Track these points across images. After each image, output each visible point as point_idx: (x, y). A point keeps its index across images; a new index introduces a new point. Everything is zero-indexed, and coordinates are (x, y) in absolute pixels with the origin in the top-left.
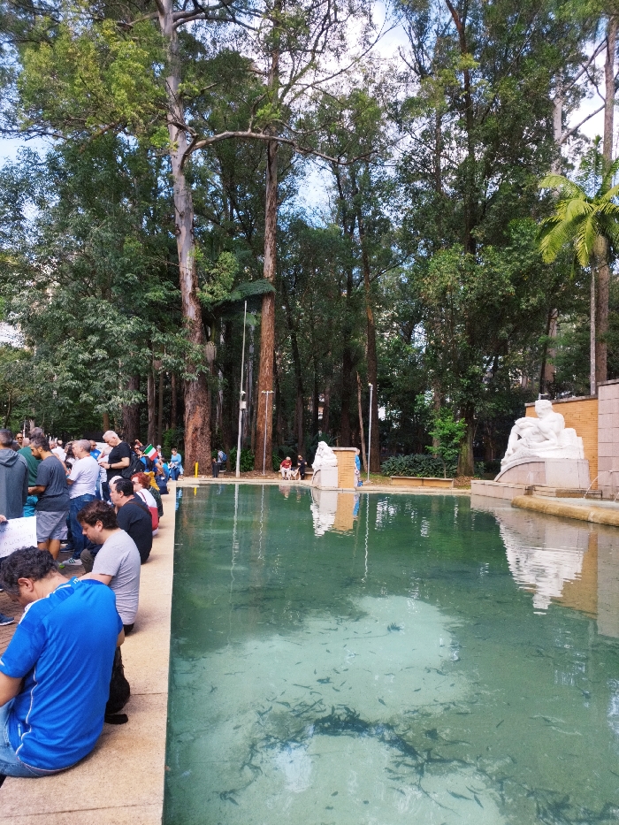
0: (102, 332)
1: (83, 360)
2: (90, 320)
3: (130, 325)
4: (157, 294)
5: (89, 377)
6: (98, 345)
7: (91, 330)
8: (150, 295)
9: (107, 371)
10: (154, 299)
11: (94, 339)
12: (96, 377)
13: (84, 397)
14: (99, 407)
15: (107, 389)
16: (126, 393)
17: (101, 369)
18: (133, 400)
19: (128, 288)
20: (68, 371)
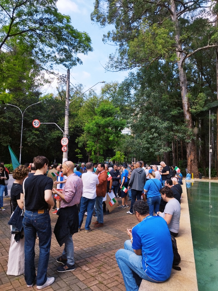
0: (156, 128)
1: (150, 137)
2: (152, 124)
3: (166, 124)
4: (174, 112)
5: (152, 143)
6: (155, 132)
7: (152, 127)
8: (172, 113)
9: (158, 141)
10: (174, 114)
11: (153, 130)
13: (151, 150)
14: (156, 153)
15: (158, 147)
16: (165, 148)
17: (156, 140)
18: (167, 150)
19: (164, 111)
20: (146, 141)
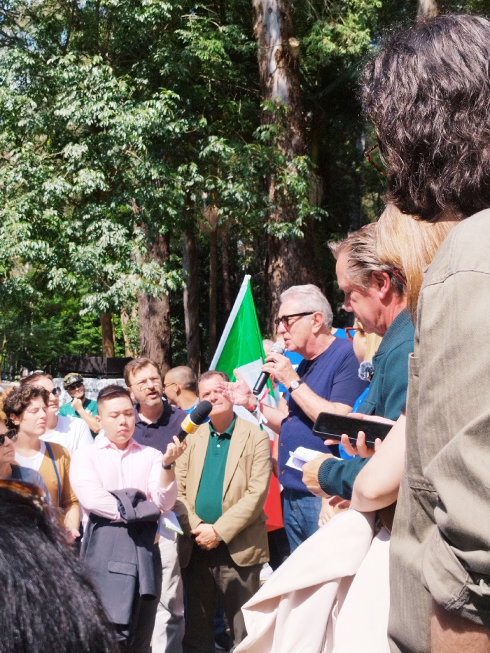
6: (87, 163)
9: (105, 223)
11: (75, 151)
12: (84, 237)
13: (57, 275)
15: (106, 261)
17: (92, 219)
18: (162, 282)
20: (21, 220)
